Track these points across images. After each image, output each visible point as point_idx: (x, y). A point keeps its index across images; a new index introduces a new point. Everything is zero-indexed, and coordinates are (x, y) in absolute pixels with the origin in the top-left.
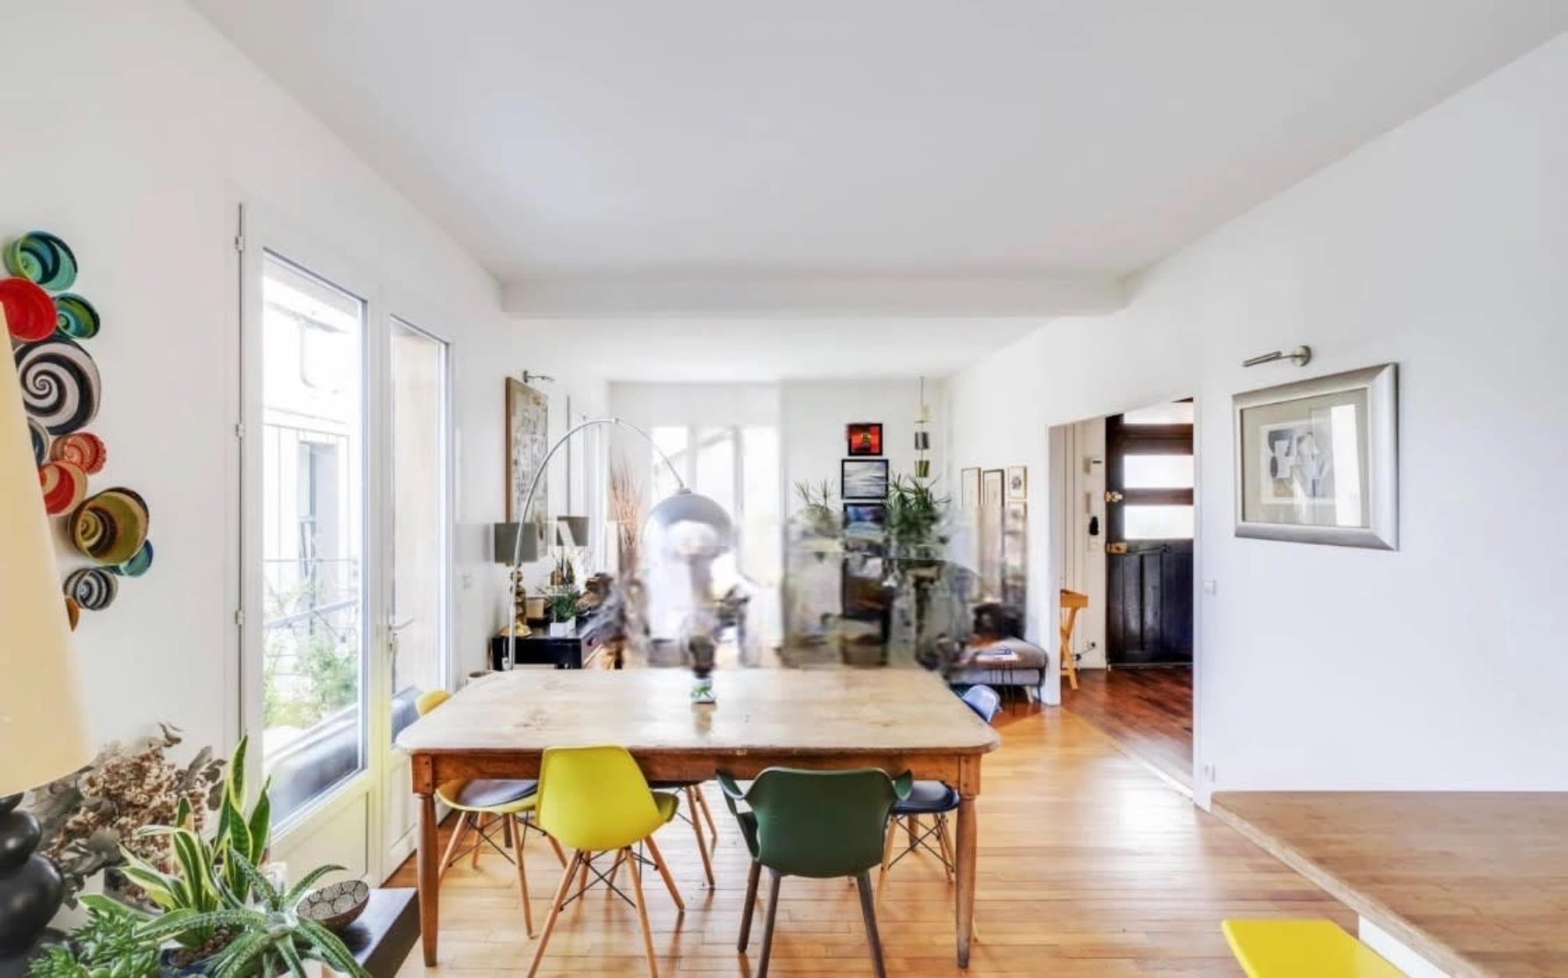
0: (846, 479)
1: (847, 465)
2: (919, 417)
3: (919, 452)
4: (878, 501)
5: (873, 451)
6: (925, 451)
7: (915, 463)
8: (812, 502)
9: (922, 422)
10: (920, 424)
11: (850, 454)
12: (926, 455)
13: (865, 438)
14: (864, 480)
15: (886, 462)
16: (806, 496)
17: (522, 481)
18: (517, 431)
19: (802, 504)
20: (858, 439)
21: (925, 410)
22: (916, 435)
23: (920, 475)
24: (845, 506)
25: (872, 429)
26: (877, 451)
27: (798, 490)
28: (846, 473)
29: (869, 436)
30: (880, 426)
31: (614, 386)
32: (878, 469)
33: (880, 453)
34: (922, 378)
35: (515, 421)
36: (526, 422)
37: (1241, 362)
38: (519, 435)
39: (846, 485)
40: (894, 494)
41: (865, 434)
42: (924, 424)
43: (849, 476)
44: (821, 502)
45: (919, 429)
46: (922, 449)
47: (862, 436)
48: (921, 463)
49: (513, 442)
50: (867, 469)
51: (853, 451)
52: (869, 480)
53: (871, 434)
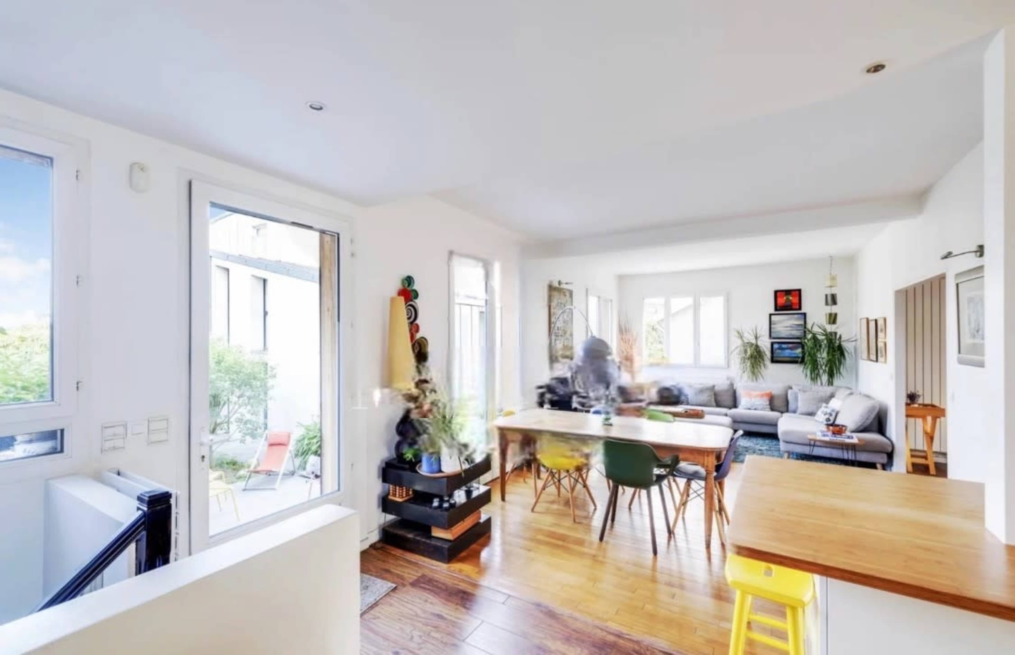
0: (772, 326)
1: (773, 317)
2: (828, 283)
3: (829, 307)
4: (799, 341)
5: (794, 307)
6: (834, 307)
7: (826, 315)
8: (746, 341)
9: (831, 287)
10: (829, 288)
11: (776, 309)
12: (834, 309)
13: (788, 299)
14: (787, 327)
15: (805, 314)
16: (741, 337)
17: (556, 331)
18: (554, 308)
19: (739, 342)
20: (782, 301)
21: (833, 279)
22: (826, 296)
23: (830, 323)
24: (772, 344)
25: (793, 293)
26: (798, 307)
27: (736, 334)
28: (772, 322)
29: (791, 298)
30: (799, 291)
31: (621, 278)
32: (798, 319)
33: (800, 309)
34: (831, 257)
35: (554, 304)
36: (559, 305)
37: (939, 258)
38: (555, 311)
39: (772, 330)
40: (809, 336)
41: (787, 296)
42: (833, 288)
43: (774, 324)
44: (754, 341)
45: (829, 292)
46: (831, 305)
47: (785, 298)
48: (830, 315)
49: (552, 313)
50: (788, 320)
51: (778, 308)
52: (790, 327)
53: (792, 296)
